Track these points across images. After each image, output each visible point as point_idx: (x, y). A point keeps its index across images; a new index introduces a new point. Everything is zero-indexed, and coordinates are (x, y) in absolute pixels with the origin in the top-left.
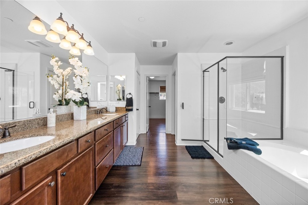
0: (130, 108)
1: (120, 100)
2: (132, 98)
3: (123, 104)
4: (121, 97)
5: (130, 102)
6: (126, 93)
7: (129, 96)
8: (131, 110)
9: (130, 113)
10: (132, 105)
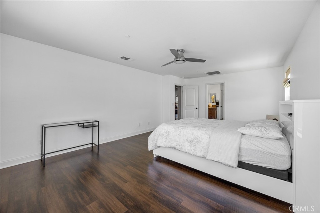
0: (218, 105)
1: (214, 102)
2: (218, 102)
3: (215, 104)
4: (214, 101)
5: (218, 103)
6: (216, 100)
7: (217, 101)
8: (218, 106)
9: (218, 107)
10: (218, 104)
